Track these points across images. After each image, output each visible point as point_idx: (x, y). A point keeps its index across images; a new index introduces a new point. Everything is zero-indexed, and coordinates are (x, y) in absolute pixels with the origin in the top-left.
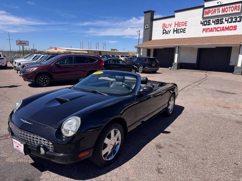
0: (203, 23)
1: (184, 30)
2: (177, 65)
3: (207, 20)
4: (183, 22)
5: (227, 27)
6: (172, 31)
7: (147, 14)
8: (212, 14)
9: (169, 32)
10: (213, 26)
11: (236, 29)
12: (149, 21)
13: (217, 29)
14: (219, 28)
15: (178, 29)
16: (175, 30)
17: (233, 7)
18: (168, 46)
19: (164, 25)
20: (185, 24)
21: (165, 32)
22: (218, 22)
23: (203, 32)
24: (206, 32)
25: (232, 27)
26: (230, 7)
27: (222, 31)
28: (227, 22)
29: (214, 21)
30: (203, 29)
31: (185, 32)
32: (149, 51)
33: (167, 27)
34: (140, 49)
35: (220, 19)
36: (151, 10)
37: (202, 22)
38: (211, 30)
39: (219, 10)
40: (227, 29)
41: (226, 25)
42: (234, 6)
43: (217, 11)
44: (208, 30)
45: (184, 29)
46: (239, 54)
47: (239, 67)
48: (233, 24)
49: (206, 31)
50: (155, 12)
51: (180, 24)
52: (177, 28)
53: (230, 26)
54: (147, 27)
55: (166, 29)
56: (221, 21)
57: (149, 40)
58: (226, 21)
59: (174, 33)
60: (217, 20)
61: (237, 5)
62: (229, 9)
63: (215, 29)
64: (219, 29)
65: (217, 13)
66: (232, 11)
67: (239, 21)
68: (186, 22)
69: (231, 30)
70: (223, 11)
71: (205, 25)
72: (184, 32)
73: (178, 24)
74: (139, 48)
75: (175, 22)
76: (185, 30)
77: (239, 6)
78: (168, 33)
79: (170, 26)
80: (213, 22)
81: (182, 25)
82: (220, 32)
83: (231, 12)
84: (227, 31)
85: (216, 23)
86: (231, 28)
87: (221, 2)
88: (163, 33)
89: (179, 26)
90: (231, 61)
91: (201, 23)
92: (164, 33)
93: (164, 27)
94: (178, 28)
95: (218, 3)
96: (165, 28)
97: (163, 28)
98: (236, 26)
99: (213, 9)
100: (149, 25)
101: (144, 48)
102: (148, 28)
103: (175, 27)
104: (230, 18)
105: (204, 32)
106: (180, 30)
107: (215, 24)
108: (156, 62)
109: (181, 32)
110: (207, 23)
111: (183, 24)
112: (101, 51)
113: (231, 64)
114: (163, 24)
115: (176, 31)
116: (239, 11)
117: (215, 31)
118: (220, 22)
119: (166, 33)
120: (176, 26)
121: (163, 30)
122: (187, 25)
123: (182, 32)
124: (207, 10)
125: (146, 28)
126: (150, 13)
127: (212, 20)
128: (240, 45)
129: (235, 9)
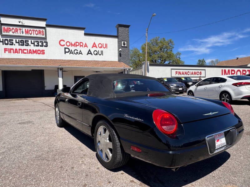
0: (2, 42)
3: (8, 39)
5: (35, 50)
10: (17, 46)
11: (44, 53)
13: (23, 51)
14: (25, 50)
22: (23, 43)
23: (5, 52)
24: (9, 53)
25: (40, 50)
26: (34, 30)
27: (29, 53)
30: (5, 49)
35: (24, 40)
37: (2, 40)
38: (16, 51)
39: (21, 31)
40: (35, 52)
41: (32, 47)
42: (38, 30)
43: (19, 30)
44: (12, 51)
46: (58, 77)
47: (61, 89)
48: (40, 48)
53: (37, 50)
58: (32, 43)
60: (21, 41)
61: (41, 30)
62: (33, 32)
63: (20, 51)
64: (26, 51)
65: (20, 33)
66: (37, 34)
67: (45, 46)
69: (40, 54)
70: (27, 32)
71: (7, 44)
77: (43, 31)
80: (16, 42)
82: (27, 54)
83: (35, 35)
84: (35, 54)
85: (20, 43)
86: (39, 52)
87: (22, 23)
90: (45, 85)
95: (20, 22)
98: (44, 50)
99: (14, 28)
104: (36, 42)
105: (7, 52)
107: (19, 45)
110: (9, 43)
113: (47, 89)
116: (44, 36)
117: (22, 53)
118: (25, 44)
124: (6, 27)
127: (14, 40)
128: (58, 68)
129: (40, 33)
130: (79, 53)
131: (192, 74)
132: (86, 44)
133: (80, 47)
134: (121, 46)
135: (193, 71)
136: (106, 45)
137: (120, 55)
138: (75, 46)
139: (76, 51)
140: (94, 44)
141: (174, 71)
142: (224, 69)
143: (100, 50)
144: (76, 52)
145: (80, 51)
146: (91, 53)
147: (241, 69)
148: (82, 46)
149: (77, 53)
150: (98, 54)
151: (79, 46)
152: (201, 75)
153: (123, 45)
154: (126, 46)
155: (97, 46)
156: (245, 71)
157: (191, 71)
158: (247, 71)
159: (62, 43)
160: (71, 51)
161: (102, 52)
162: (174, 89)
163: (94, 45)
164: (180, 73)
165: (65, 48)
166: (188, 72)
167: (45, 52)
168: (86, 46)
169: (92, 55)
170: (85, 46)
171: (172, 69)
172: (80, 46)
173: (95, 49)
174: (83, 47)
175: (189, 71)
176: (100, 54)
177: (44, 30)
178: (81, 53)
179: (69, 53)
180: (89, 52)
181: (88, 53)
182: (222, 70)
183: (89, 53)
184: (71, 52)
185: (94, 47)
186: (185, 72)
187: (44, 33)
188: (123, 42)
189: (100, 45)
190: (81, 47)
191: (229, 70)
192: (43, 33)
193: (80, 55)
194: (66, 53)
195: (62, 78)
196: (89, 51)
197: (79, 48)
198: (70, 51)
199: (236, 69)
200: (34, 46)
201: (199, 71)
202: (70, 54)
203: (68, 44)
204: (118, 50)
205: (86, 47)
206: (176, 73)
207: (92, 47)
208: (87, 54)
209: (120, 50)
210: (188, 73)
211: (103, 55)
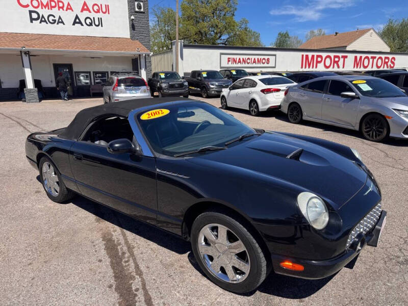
46: (23, 66)
47: (31, 90)
90: (2, 80)
128: (21, 52)
130: (59, 22)
131: (255, 62)
132: (69, 4)
133: (59, 10)
134: (133, 11)
135: (256, 57)
136: (107, 7)
137: (133, 27)
138: (49, 9)
139: (51, 18)
140: (85, 4)
141: (225, 58)
142: (305, 54)
143: (97, 16)
144: (53, 20)
145: (60, 18)
146: (80, 23)
147: (332, 55)
148: (62, 8)
149: (55, 21)
150: (93, 24)
151: (57, 7)
152: (268, 63)
153: (137, 10)
154: (142, 10)
155: (91, 9)
156: (338, 57)
157: (253, 57)
158: (341, 57)
159: (24, 1)
160: (43, 17)
161: (100, 20)
162: (214, 89)
163: (85, 8)
164: (234, 61)
166: (249, 59)
168: (69, 8)
169: (82, 25)
170: (67, 9)
171: (222, 54)
172: (59, 8)
173: (86, 14)
174: (63, 10)
175: (250, 57)
176: (97, 23)
178: (62, 22)
179: (39, 20)
180: (76, 19)
182: (303, 56)
183: (77, 21)
184: (42, 19)
185: (85, 10)
186: (243, 59)
188: (136, 3)
189: (96, 8)
190: (61, 10)
191: (313, 56)
193: (61, 25)
194: (33, 21)
195: (31, 69)
196: (77, 17)
197: (56, 12)
198: (41, 16)
199: (324, 55)
201: (266, 57)
202: (40, 23)
203: (35, 3)
204: (130, 18)
205: (71, 11)
206: (229, 61)
207: (82, 11)
208: (74, 24)
209: (133, 17)
210: (248, 61)
211: (102, 26)
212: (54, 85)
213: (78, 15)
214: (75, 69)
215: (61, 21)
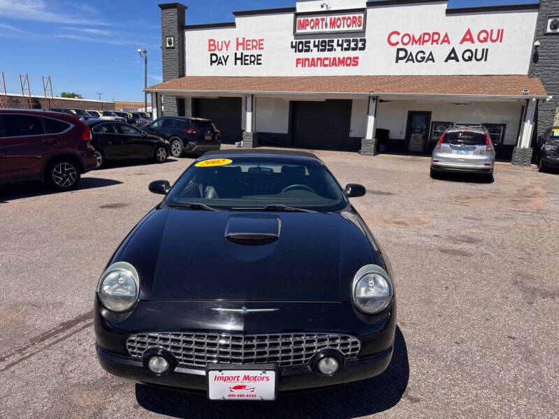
0: (295, 47)
1: (258, 60)
2: (251, 137)
3: (304, 41)
4: (253, 41)
5: (341, 59)
6: (231, 59)
7: (168, 11)
8: (312, 28)
9: (226, 61)
10: (315, 54)
11: (357, 64)
12: (175, 30)
13: (324, 62)
14: (326, 59)
15: (245, 56)
16: (239, 56)
17: (349, 18)
18: (226, 93)
19: (212, 43)
20: (260, 44)
21: (216, 60)
22: (325, 46)
23: (297, 66)
24: (302, 66)
25: (350, 58)
26: (344, 19)
27: (332, 66)
28: (340, 48)
29: (317, 44)
30: (297, 60)
31: (260, 64)
32: (181, 102)
33: (220, 47)
34: (159, 97)
35: (327, 40)
36: (176, 4)
37: (294, 45)
38: (313, 63)
39: (324, 22)
40: (342, 62)
41: (338, 53)
42: (351, 16)
43: (321, 22)
44: (307, 62)
45: (258, 55)
46: (368, 114)
47: (369, 140)
48: (351, 54)
49: (304, 65)
50: (187, 7)
51: (249, 45)
52: (242, 54)
53: (346, 57)
54: (170, 43)
55: (216, 52)
56: (329, 46)
57: (180, 77)
58: (338, 45)
59: (236, 64)
60: (322, 42)
61: (357, 15)
62: (342, 21)
63: (319, 62)
64: (327, 62)
65: (322, 28)
66: (348, 26)
67: (361, 49)
68: (260, 40)
69: (349, 65)
70: (333, 24)
71: (300, 51)
72: (258, 64)
73: (244, 44)
74: (157, 93)
75: (237, 39)
76: (260, 60)
77: (360, 17)
78: (221, 63)
79: (227, 46)
80: (315, 46)
81: (253, 47)
82: (328, 68)
83: (346, 29)
84: (341, 67)
85: (320, 48)
86: (349, 62)
87: (327, 6)
88: (212, 62)
89: (247, 49)
91: (292, 47)
92: (215, 62)
93: (212, 48)
94: (246, 53)
95: (322, 6)
96: (214, 50)
97: (210, 50)
98: (357, 58)
99: (314, 18)
100: (176, 38)
101: (167, 96)
102: (172, 45)
103: (237, 49)
104: (346, 41)
105: (300, 65)
106: (248, 58)
107: (318, 51)
108: (212, 130)
109: (251, 62)
110: (304, 48)
111: (255, 44)
112: (37, 98)
113: (352, 135)
114: (210, 41)
115: (241, 59)
116: (361, 28)
117: (321, 66)
118: (327, 47)
119: (219, 63)
120: (241, 47)
121: (212, 55)
122: (262, 48)
123: (254, 62)
124: (302, 19)
125: (168, 45)
126: (174, 12)
127: (312, 41)
128: (370, 97)
129: (354, 22)
130: (428, 59)
132: (446, 36)
133: (432, 44)
134: (542, 33)
136: (500, 33)
137: (535, 58)
138: (420, 44)
139: (421, 55)
140: (469, 32)
143: (479, 47)
144: (421, 58)
145: (431, 54)
146: (456, 58)
148: (437, 41)
149: (424, 58)
150: (474, 58)
151: (430, 41)
153: (549, 30)
155: (475, 38)
159: (394, 39)
160: (411, 54)
161: (485, 53)
163: (468, 37)
165: (399, 50)
167: (359, 61)
168: (446, 40)
169: (457, 60)
170: (443, 41)
172: (433, 41)
173: (467, 45)
174: (437, 43)
176: (479, 56)
177: (362, 15)
178: (433, 60)
179: (406, 59)
180: (450, 54)
181: (449, 58)
183: (453, 56)
184: (409, 58)
185: (467, 40)
187: (362, 21)
188: (550, 21)
189: (483, 36)
190: (435, 43)
192: (360, 21)
193: (430, 62)
194: (399, 61)
195: (375, 117)
196: (453, 51)
197: (427, 48)
198: (409, 54)
200: (342, 50)
202: (406, 62)
203: (406, 39)
204: (534, 44)
205: (447, 43)
207: (461, 43)
208: (446, 60)
209: (537, 43)
211: (486, 60)
212: (403, 137)
213: (455, 48)
214: (434, 118)
215: (431, 58)
